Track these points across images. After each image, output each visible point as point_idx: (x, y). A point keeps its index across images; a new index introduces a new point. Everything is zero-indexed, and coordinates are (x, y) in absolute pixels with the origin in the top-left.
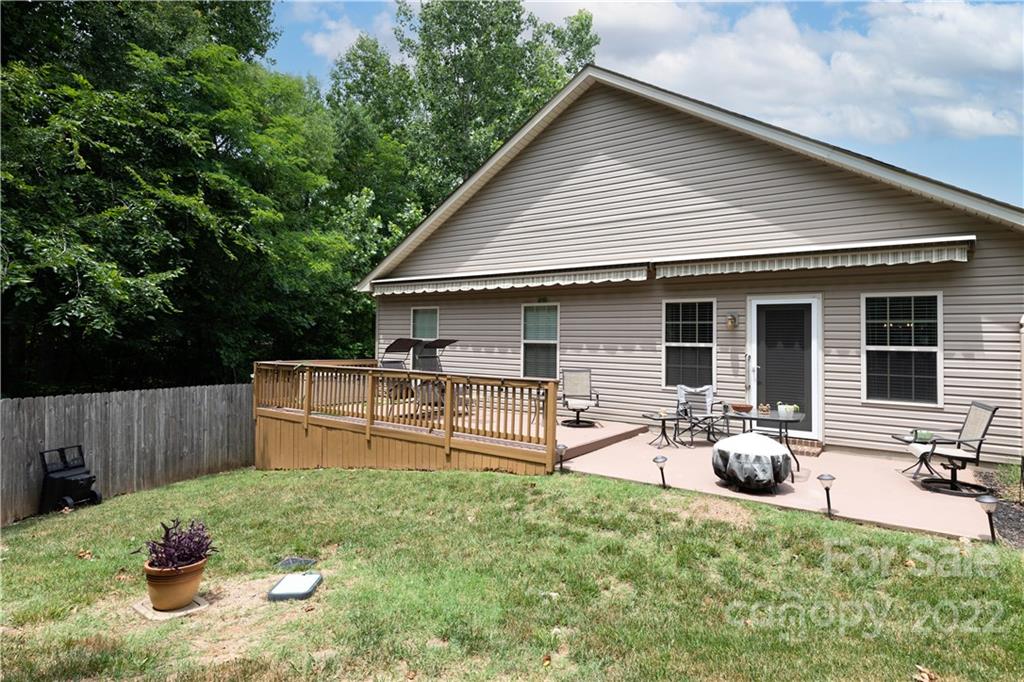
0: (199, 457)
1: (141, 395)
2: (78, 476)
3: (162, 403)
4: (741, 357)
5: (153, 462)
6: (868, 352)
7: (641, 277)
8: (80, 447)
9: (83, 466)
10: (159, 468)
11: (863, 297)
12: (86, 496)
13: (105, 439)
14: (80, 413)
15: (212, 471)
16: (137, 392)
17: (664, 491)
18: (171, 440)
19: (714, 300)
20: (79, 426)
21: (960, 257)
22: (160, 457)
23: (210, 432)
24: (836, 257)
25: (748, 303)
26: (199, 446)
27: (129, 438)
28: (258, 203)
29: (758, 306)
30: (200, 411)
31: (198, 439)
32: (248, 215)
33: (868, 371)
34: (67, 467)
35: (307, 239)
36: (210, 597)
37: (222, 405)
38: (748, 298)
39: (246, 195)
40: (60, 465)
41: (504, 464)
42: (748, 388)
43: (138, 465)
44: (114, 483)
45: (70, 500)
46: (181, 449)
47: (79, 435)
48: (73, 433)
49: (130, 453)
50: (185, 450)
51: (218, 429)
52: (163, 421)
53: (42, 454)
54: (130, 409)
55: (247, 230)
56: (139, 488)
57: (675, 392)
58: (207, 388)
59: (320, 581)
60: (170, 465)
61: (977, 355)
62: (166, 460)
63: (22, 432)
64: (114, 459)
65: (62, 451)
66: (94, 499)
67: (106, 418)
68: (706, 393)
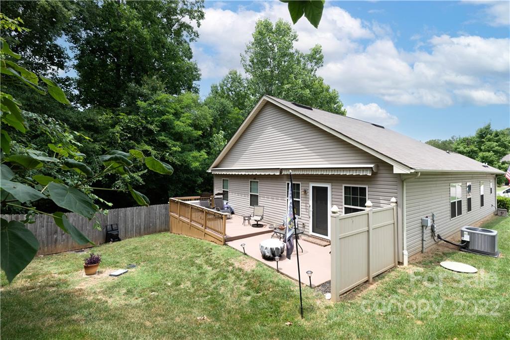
0: (156, 227)
1: (136, 209)
2: (115, 233)
3: (143, 211)
4: (308, 205)
5: (140, 229)
6: (345, 208)
7: (278, 173)
8: (117, 224)
9: (117, 230)
10: (142, 230)
11: (344, 185)
12: (116, 238)
13: (125, 222)
14: (118, 214)
15: (160, 231)
16: (135, 208)
17: (244, 256)
18: (146, 222)
19: (300, 183)
20: (118, 218)
21: (369, 174)
22: (142, 227)
23: (159, 220)
24: (332, 171)
25: (310, 185)
26: (155, 224)
27: (133, 221)
28: (174, 146)
29: (313, 187)
30: (156, 213)
31: (155, 221)
32: (170, 149)
34: (113, 230)
35: (192, 155)
36: (100, 273)
37: (164, 211)
38: (310, 183)
39: (170, 143)
40: (111, 229)
41: (216, 240)
43: (136, 229)
44: (128, 235)
45: (112, 240)
46: (149, 224)
47: (118, 220)
48: (116, 220)
49: (133, 226)
50: (151, 225)
51: (162, 218)
52: (143, 216)
53: (106, 226)
54: (133, 213)
55: (171, 154)
56: (136, 236)
58: (158, 206)
59: (127, 272)
60: (146, 229)
62: (145, 228)
63: (102, 220)
64: (128, 227)
65: (112, 225)
66: (119, 240)
67: (126, 215)
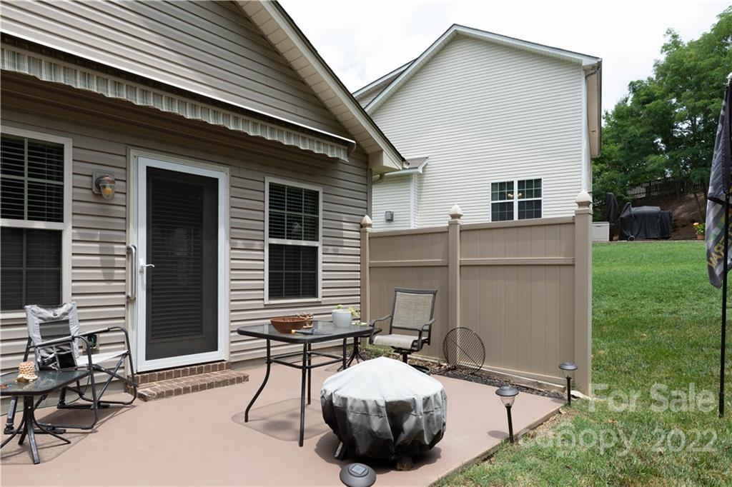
4: (119, 249)
6: (271, 245)
11: (267, 181)
19: (66, 141)
25: (132, 160)
29: (148, 168)
33: (270, 268)
38: (133, 152)
42: (131, 300)
57: (23, 323)
61: (341, 250)
68: (69, 317)
